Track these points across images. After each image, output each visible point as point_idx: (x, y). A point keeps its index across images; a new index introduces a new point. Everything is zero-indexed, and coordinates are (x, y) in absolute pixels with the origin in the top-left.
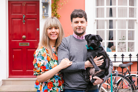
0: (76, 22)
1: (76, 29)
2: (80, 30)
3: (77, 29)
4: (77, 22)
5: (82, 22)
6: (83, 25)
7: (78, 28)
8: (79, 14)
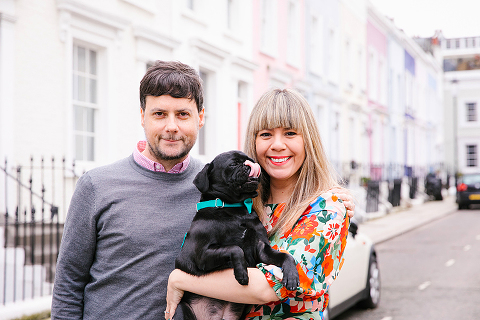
0: (159, 113)
1: (157, 139)
2: (171, 145)
3: (160, 138)
4: (162, 114)
5: (181, 114)
6: (187, 125)
7: (165, 135)
8: (172, 85)
